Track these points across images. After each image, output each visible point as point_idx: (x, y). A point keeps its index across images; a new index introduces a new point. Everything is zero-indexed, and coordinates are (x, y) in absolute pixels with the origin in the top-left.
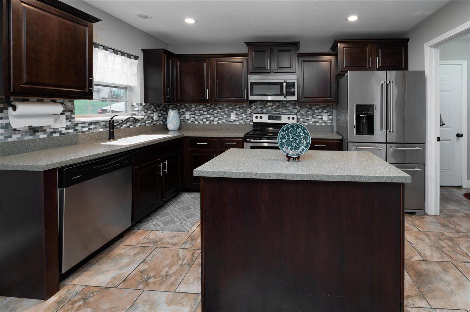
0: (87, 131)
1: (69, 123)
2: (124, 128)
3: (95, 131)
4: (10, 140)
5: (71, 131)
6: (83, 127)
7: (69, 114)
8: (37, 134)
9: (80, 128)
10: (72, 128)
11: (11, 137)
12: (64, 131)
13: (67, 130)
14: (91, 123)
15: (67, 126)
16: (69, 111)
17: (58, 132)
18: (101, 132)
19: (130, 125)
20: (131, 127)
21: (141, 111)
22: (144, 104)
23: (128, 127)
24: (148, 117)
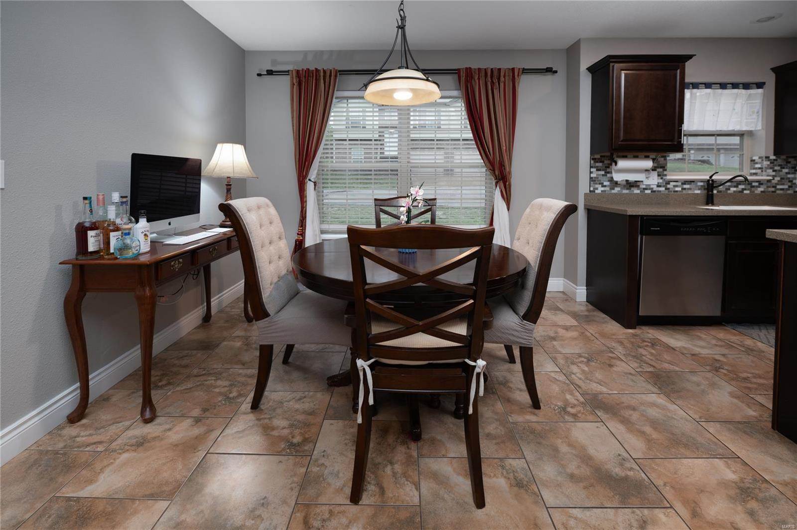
0: (680, 192)
1: (661, 181)
2: (732, 192)
3: (690, 192)
4: (613, 192)
5: (663, 189)
6: (675, 186)
7: (661, 170)
8: (632, 189)
9: (672, 187)
10: (664, 186)
11: (613, 189)
12: (655, 188)
13: (658, 188)
14: (685, 182)
15: (658, 183)
16: (661, 167)
17: (650, 189)
18: (697, 194)
19: (743, 189)
20: (745, 192)
21: (766, 168)
22: (774, 157)
23: (740, 192)
24: (781, 179)
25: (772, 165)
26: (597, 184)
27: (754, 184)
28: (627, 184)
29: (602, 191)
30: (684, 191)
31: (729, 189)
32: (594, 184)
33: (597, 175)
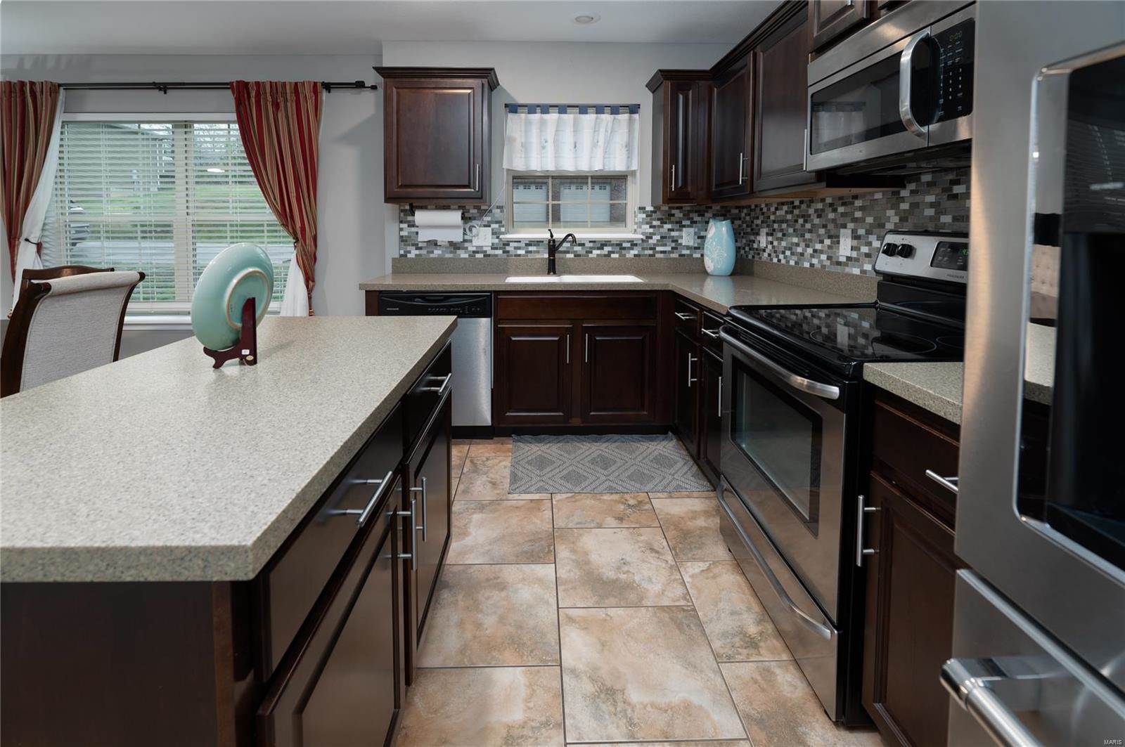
0: (524, 255)
1: (497, 241)
2: (595, 256)
3: (538, 256)
4: (432, 255)
5: (499, 252)
6: (516, 248)
7: (496, 226)
8: (457, 251)
9: (513, 249)
10: (500, 249)
11: (433, 252)
12: (490, 252)
13: (493, 251)
14: (531, 243)
15: (493, 244)
16: (496, 222)
17: (482, 252)
19: (610, 253)
20: (613, 256)
21: (642, 223)
22: (652, 209)
23: (605, 256)
24: (661, 237)
25: (649, 218)
26: (409, 245)
27: (625, 245)
28: (450, 245)
29: (416, 255)
30: (529, 255)
31: (591, 252)
32: (405, 245)
33: (409, 233)
